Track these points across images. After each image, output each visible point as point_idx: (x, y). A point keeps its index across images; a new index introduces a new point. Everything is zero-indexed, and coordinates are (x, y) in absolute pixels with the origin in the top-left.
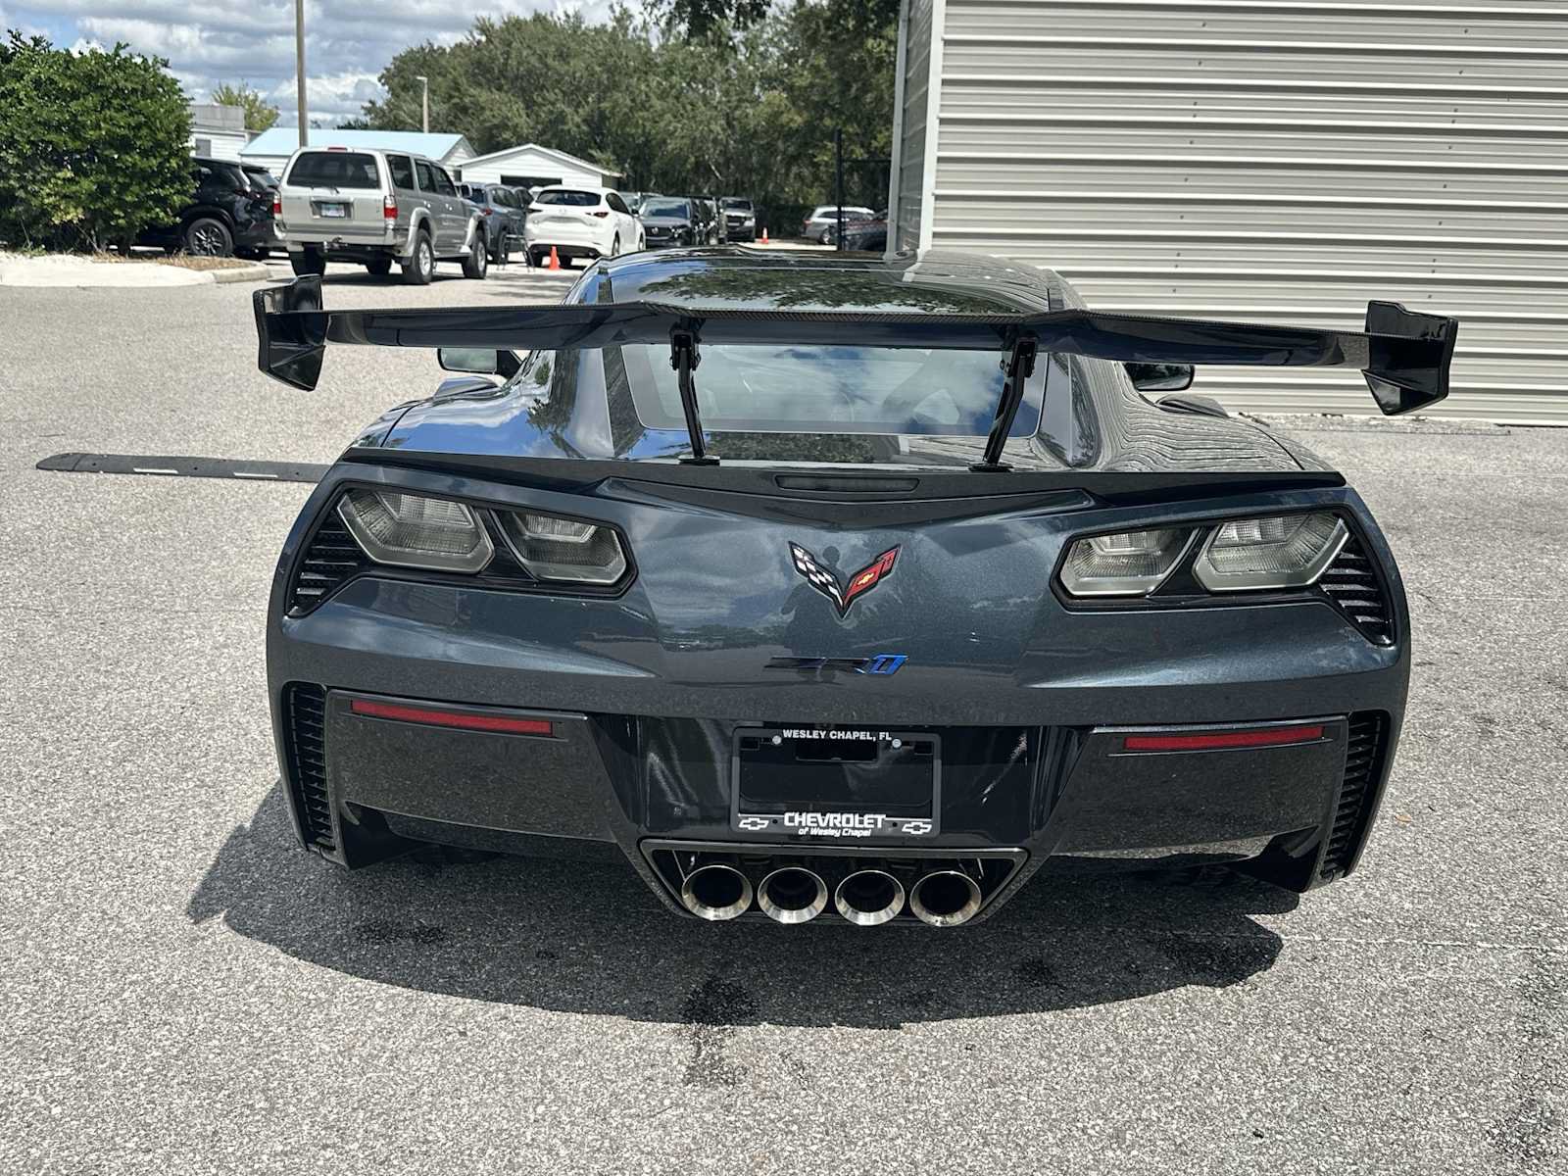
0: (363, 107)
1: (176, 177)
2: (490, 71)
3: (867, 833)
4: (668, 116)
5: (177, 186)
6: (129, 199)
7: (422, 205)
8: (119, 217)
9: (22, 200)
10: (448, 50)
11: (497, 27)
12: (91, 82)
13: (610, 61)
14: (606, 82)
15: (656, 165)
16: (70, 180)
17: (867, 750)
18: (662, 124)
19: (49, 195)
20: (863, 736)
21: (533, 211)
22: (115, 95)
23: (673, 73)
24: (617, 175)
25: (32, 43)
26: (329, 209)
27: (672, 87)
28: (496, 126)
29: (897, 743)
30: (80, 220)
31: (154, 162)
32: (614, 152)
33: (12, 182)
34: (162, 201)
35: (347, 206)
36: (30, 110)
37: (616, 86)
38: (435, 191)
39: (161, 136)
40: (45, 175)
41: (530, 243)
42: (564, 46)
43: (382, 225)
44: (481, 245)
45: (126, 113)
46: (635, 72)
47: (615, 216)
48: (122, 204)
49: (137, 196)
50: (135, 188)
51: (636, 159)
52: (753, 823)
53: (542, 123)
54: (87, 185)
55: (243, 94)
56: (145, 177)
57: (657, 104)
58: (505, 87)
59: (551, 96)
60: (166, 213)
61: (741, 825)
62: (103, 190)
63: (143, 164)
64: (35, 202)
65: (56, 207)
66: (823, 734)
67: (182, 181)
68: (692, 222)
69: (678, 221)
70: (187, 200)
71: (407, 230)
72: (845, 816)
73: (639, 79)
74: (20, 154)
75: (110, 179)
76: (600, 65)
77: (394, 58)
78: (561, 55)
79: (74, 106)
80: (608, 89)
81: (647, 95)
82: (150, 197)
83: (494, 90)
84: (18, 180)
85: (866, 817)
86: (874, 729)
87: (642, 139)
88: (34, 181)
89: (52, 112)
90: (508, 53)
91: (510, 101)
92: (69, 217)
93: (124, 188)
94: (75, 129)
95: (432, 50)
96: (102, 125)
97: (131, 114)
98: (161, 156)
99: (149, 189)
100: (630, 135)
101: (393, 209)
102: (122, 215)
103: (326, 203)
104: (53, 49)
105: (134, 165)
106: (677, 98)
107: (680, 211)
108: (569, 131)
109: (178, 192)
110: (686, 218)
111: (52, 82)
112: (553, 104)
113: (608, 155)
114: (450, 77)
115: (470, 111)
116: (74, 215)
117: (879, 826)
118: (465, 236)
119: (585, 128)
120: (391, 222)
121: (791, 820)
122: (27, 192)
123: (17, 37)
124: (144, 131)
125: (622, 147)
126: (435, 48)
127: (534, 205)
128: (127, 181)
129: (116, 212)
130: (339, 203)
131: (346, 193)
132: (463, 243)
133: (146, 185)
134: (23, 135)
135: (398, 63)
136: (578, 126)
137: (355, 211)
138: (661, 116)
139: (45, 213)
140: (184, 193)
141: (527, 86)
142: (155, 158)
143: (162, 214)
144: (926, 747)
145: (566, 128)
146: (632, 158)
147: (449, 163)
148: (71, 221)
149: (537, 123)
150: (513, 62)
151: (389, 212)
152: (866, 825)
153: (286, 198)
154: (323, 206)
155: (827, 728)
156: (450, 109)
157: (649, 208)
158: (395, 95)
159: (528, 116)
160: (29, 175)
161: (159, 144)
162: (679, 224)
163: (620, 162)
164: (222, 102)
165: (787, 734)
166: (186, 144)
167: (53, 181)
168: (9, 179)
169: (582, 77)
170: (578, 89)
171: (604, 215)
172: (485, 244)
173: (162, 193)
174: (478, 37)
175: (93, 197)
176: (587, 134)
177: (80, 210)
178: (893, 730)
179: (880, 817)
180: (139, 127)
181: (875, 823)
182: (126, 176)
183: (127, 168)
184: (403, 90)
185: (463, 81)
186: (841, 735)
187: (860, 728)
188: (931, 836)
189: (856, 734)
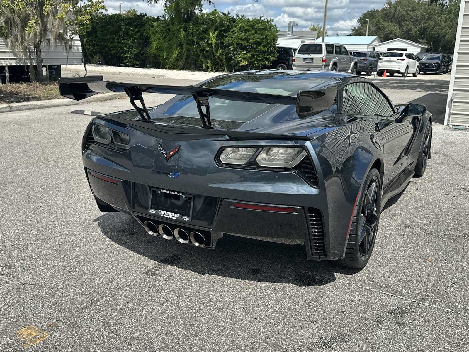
0: (352, 29)
1: (272, 52)
2: (389, 16)
3: (175, 218)
4: (447, 27)
5: (272, 55)
6: (259, 59)
7: (335, 58)
8: (256, 64)
9: (233, 59)
10: (380, 10)
11: (393, 3)
12: (253, 27)
13: (429, 11)
14: (427, 18)
15: (442, 44)
16: (245, 54)
17: (177, 198)
18: (444, 30)
19: (240, 58)
20: (177, 194)
21: (381, 59)
22: (258, 30)
23: (451, 14)
24: (426, 47)
25: (241, 17)
26: (307, 60)
27: (450, 18)
28: (388, 33)
29: (184, 197)
30: (246, 64)
31: (266, 48)
32: (427, 40)
33: (231, 55)
34: (267, 59)
35: (312, 59)
36: (238, 35)
37: (430, 19)
38: (341, 54)
39: (269, 41)
40: (239, 52)
41: (378, 69)
42: (414, 7)
43: (321, 64)
44: (355, 70)
45: (260, 35)
46: (437, 14)
47: (407, 60)
48: (257, 60)
49: (261, 58)
50: (261, 56)
51: (434, 42)
52: (152, 212)
53: (404, 31)
54: (249, 55)
55: (317, 27)
56: (264, 52)
57: (443, 24)
58: (393, 21)
59: (407, 23)
60: (268, 62)
61: (150, 212)
62: (253, 56)
63: (263, 49)
64: (236, 60)
65: (241, 61)
66: (169, 192)
67: (274, 53)
68: (441, 61)
69: (435, 61)
70: (275, 59)
71: (329, 66)
72: (171, 213)
73: (438, 16)
74: (234, 47)
75: (255, 53)
76: (425, 13)
77: (363, 14)
78: (413, 10)
79: (248, 34)
80: (427, 20)
81: (440, 21)
82: (264, 58)
83: (389, 22)
84: (233, 54)
85: (175, 214)
86: (179, 192)
87: (437, 35)
88: (237, 54)
89: (243, 36)
90: (396, 10)
91: (394, 25)
92: (243, 64)
93: (258, 56)
94: (247, 40)
95: (375, 11)
96: (254, 39)
97: (262, 35)
98: (268, 47)
99: (264, 56)
100: (432, 34)
101: (325, 60)
102: (257, 63)
103: (307, 59)
104: (246, 18)
105: (261, 49)
106: (451, 22)
107: (438, 58)
108: (412, 34)
109: (272, 57)
110: (439, 60)
111: (244, 27)
112: (408, 25)
113: (425, 41)
114: (377, 19)
115: (382, 29)
116: (245, 63)
117: (178, 217)
118: (350, 67)
119: (418, 32)
120: (324, 64)
121: (160, 212)
122: (235, 57)
123: (238, 16)
124: (264, 40)
125: (430, 38)
126: (376, 10)
127: (381, 57)
128: (259, 54)
129: (255, 62)
130: (310, 59)
131: (313, 56)
132: (349, 69)
133: (263, 55)
134: (235, 42)
135: (364, 15)
136: (416, 32)
137: (314, 61)
138: (444, 28)
139: (239, 62)
140: (274, 57)
141: (400, 20)
142: (267, 47)
143: (267, 63)
144: (190, 199)
145: (411, 33)
146: (433, 41)
147: (371, 45)
148: (244, 65)
149: (402, 31)
150: (397, 13)
151: (324, 61)
152: (175, 216)
153: (297, 57)
154: (306, 60)
155: (170, 190)
156: (376, 28)
157: (427, 57)
158: (362, 25)
159: (400, 29)
160: (235, 53)
161: (268, 43)
162: (435, 62)
163: (428, 43)
164: (311, 30)
165: (161, 191)
166: (276, 43)
167: (241, 54)
168: (231, 54)
169: (419, 17)
170: (417, 20)
171: (404, 60)
172: (357, 70)
173: (268, 57)
174: (386, 6)
175: (250, 58)
176: (419, 34)
177: (247, 62)
178: (183, 193)
179: (178, 215)
180: (263, 39)
181: (177, 216)
182: (259, 52)
183: (259, 50)
184: (364, 24)
185: (381, 20)
186: (172, 193)
187: (176, 192)
188: (189, 221)
189: (175, 193)
